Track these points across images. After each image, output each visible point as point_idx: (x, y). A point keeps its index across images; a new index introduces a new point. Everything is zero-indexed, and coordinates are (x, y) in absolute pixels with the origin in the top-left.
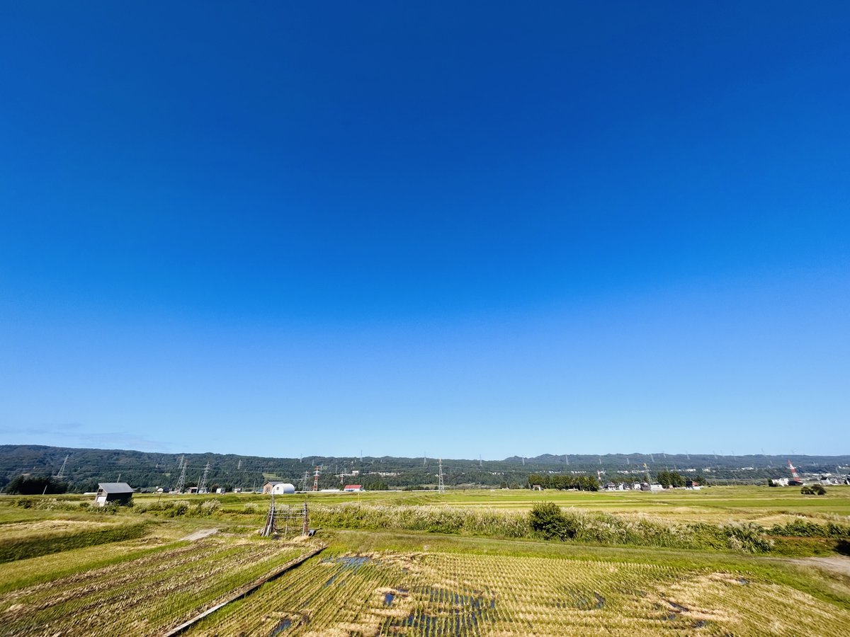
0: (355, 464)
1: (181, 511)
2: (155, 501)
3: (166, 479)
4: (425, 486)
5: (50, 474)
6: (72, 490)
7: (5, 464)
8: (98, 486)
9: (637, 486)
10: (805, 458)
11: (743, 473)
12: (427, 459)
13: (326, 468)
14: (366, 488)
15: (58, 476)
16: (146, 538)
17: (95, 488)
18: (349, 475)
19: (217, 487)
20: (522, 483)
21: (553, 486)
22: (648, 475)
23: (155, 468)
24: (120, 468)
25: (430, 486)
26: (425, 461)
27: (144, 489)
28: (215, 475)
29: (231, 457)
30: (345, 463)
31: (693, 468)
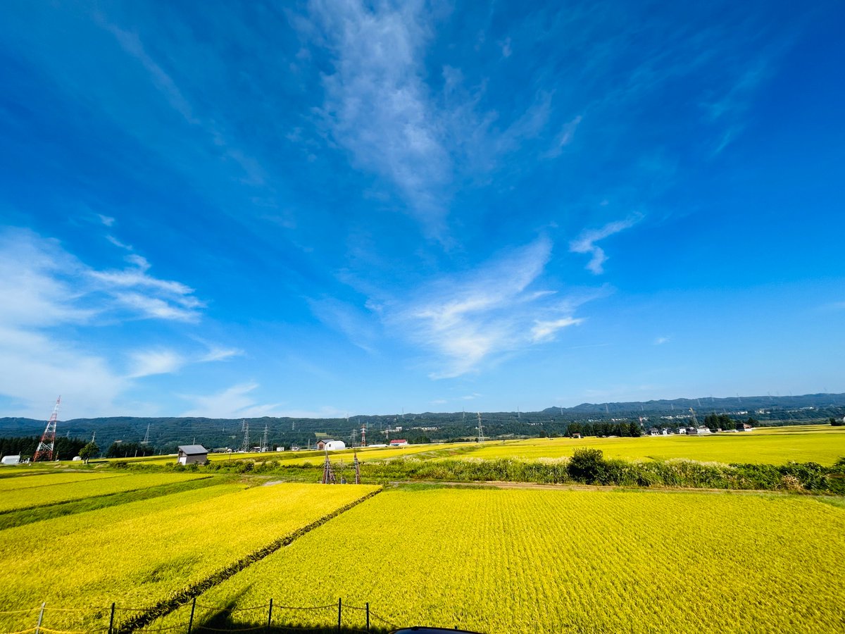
0: (397, 421)
1: (249, 467)
3: (232, 441)
4: (465, 439)
5: (138, 441)
7: (100, 433)
8: (178, 449)
9: (682, 430)
11: (802, 413)
12: (466, 413)
13: (371, 425)
14: (410, 442)
15: (144, 442)
17: (176, 450)
18: (394, 431)
19: (277, 447)
20: (562, 432)
21: (594, 433)
22: (695, 420)
23: (222, 431)
25: (470, 438)
26: (464, 415)
27: (216, 450)
28: (274, 436)
30: (389, 421)
31: (744, 410)
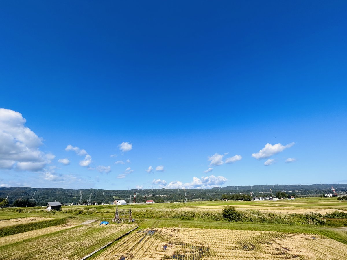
0: (150, 192)
1: (80, 212)
2: (70, 209)
3: (74, 200)
4: (179, 200)
5: (29, 199)
6: (37, 205)
7: (11, 195)
8: (48, 203)
9: (268, 198)
10: (339, 185)
11: (312, 192)
12: (180, 189)
13: (138, 194)
14: (155, 202)
15: (32, 200)
16: (66, 224)
17: (46, 204)
18: (148, 196)
19: (95, 203)
20: (219, 198)
21: (232, 199)
22: (272, 194)
23: (70, 195)
24: (56, 195)
25: (181, 200)
26: (179, 190)
27: (66, 204)
28: (94, 198)
29: (100, 190)
30: (146, 192)
31: (291, 190)
